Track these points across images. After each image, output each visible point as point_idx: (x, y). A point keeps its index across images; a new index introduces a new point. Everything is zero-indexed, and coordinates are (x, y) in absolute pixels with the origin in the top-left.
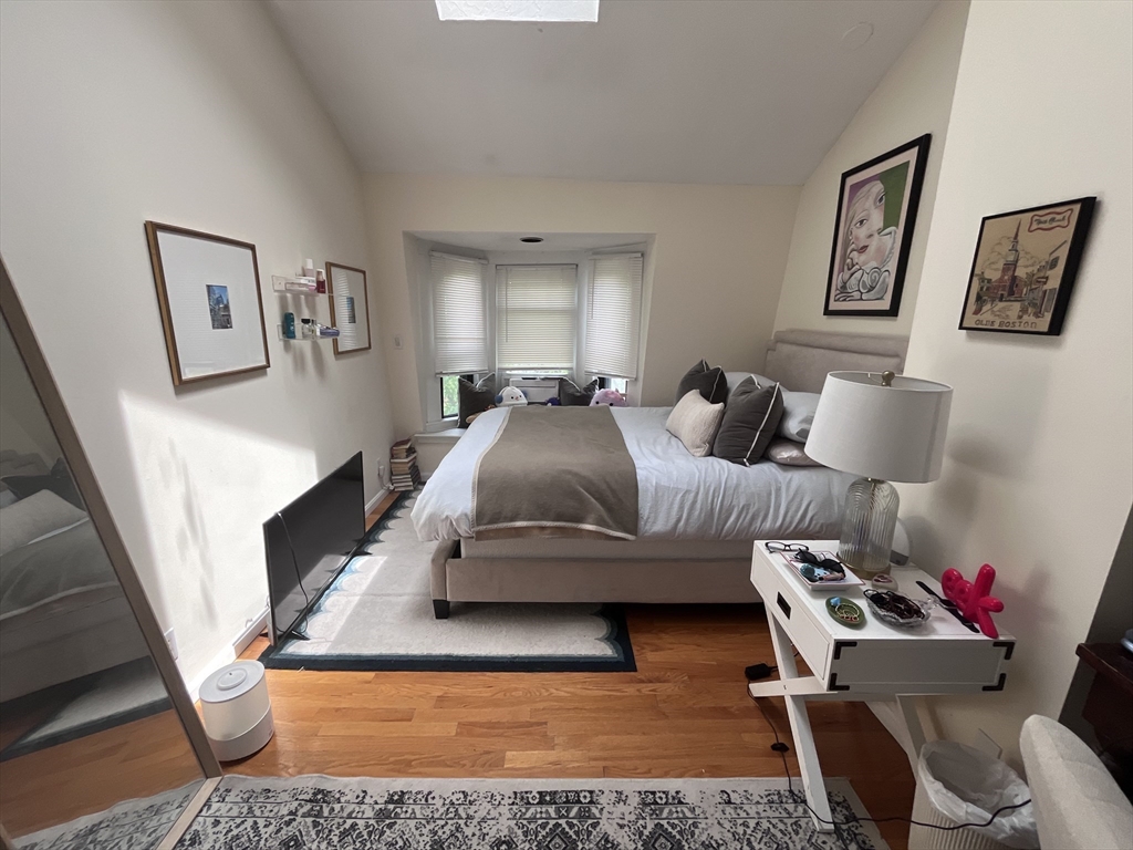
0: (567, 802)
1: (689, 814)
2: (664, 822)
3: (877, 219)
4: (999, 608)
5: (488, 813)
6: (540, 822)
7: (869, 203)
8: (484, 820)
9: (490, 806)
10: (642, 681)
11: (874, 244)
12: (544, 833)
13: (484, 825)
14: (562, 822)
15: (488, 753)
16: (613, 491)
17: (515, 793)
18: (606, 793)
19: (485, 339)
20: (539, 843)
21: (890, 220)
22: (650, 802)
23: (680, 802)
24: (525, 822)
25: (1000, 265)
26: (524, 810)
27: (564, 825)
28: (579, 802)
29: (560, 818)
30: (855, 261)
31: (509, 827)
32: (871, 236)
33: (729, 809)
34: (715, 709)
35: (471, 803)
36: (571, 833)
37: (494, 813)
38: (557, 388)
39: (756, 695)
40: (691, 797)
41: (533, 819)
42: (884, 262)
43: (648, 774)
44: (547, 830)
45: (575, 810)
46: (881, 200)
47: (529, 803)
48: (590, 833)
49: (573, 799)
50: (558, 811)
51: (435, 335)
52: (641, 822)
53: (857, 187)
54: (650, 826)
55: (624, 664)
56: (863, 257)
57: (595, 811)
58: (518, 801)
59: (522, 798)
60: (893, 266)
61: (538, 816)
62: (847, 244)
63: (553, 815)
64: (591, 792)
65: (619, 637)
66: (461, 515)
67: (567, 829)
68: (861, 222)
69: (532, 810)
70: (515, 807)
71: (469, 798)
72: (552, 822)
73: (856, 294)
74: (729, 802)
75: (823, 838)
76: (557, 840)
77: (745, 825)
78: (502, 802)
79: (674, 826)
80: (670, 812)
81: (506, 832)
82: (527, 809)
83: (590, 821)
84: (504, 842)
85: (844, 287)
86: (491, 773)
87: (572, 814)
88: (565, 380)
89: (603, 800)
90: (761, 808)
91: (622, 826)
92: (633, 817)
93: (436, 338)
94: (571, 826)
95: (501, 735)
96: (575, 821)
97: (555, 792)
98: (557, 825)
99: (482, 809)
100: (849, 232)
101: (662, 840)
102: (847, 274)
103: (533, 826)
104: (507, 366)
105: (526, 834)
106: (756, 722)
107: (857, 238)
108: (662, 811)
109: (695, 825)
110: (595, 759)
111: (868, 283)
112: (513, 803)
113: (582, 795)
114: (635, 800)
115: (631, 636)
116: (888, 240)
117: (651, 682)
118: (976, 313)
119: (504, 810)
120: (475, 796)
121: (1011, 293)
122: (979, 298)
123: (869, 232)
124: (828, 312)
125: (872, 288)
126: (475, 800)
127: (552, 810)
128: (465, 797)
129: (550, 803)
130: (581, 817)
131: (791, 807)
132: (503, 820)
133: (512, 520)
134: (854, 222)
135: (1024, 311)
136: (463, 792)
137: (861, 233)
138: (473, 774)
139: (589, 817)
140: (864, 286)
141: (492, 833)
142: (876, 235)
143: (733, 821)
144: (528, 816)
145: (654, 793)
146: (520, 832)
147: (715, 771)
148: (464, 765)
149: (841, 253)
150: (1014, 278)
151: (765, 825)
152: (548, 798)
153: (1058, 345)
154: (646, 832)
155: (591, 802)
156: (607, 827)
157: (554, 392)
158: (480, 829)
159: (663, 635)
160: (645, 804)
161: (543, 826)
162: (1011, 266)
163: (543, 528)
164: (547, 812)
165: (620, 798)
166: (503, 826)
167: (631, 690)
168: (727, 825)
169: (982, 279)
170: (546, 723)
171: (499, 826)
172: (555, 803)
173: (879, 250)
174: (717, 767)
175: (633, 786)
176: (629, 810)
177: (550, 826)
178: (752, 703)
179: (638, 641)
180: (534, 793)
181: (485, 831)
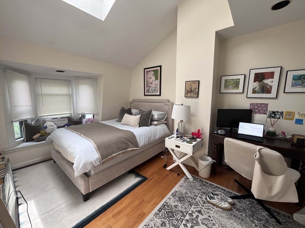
0: (164, 207)
1: (179, 192)
2: (178, 196)
3: (153, 78)
4: (201, 134)
5: (154, 223)
6: (164, 214)
7: (151, 75)
8: (155, 225)
9: (152, 222)
10: (151, 180)
11: (154, 82)
12: (166, 215)
13: (156, 225)
14: (167, 210)
15: (140, 215)
16: (131, 139)
17: (154, 215)
18: (167, 200)
19: (32, 106)
20: (167, 217)
21: (156, 79)
22: (174, 195)
23: (177, 192)
24: (161, 217)
25: (189, 88)
26: (159, 216)
27: (168, 211)
28: (165, 205)
29: (166, 210)
30: (150, 85)
31: (160, 221)
32: (153, 81)
33: (182, 187)
34: (166, 176)
35: (149, 225)
36: (170, 210)
37: (155, 222)
38: (67, 120)
39: (168, 170)
40: (177, 190)
41: (162, 216)
42: (157, 86)
43: (169, 192)
44: (166, 214)
45: (166, 207)
46: (154, 75)
47: (158, 214)
48: (172, 208)
49: (164, 206)
50: (164, 210)
51: (10, 104)
52: (176, 199)
53: (147, 72)
54: (177, 198)
55: (145, 179)
56: (152, 85)
57: (169, 204)
58: (156, 216)
59: (156, 214)
60: (159, 86)
61: (162, 214)
62: (147, 82)
63: (164, 211)
64: (165, 202)
65: (138, 175)
66: (96, 159)
67: (169, 211)
68: (150, 78)
69: (160, 214)
70: (157, 217)
71: (147, 225)
72: (165, 212)
73: (152, 92)
74: (182, 186)
75: (193, 181)
76: (169, 214)
77: (186, 187)
78: (154, 219)
79: (180, 195)
80: (177, 194)
81: (161, 222)
82: (159, 215)
83: (170, 206)
84: (162, 223)
85: (148, 90)
86: (145, 217)
87: (167, 208)
88: (70, 117)
89: (168, 201)
90: (185, 183)
91: (174, 202)
92: (174, 199)
93: (11, 106)
94: (168, 210)
95: (138, 209)
96: (168, 208)
97: (160, 208)
98: (167, 212)
99: (152, 224)
100: (147, 80)
101: (181, 198)
102: (148, 88)
103: (163, 216)
104: (43, 115)
105: (164, 218)
106: (173, 173)
107: (150, 81)
108: (176, 195)
109: (181, 193)
110: (159, 197)
111: (154, 90)
112: (156, 217)
113: (164, 204)
114: (172, 197)
115: (140, 173)
116: (157, 82)
117: (152, 179)
118: (187, 95)
119: (156, 219)
120: (148, 224)
121: (191, 92)
122: (187, 93)
123: (152, 80)
124: (145, 95)
125: (155, 91)
126: (149, 224)
127: (163, 211)
128: (146, 225)
129: (161, 210)
130: (168, 207)
131: (187, 181)
132: (158, 221)
133: (112, 154)
134: (148, 78)
135: (194, 94)
136: (145, 225)
137: (151, 80)
138: (142, 221)
139: (169, 206)
140: (153, 90)
141: (159, 225)
142: (154, 81)
143: (184, 188)
144: (161, 216)
145: (173, 194)
146: (163, 219)
147: (176, 184)
148: (138, 222)
149: (146, 84)
150: (191, 90)
151: (188, 185)
152: (160, 210)
153: (198, 99)
154: (178, 200)
155: (167, 203)
156: (173, 204)
157: (66, 122)
158: (156, 227)
159: (145, 170)
160: (174, 196)
161: (165, 214)
162: (191, 88)
163: (119, 154)
164: (163, 212)
165: (170, 199)
166: (159, 222)
167: (151, 182)
168: (184, 189)
169: (187, 90)
170: (144, 200)
171: (158, 223)
172: (162, 209)
173: (155, 84)
174: (175, 183)
175: (169, 195)
176: (172, 199)
177: (166, 213)
178: (169, 171)
179: (142, 173)
180: (157, 212)
181: (157, 226)
